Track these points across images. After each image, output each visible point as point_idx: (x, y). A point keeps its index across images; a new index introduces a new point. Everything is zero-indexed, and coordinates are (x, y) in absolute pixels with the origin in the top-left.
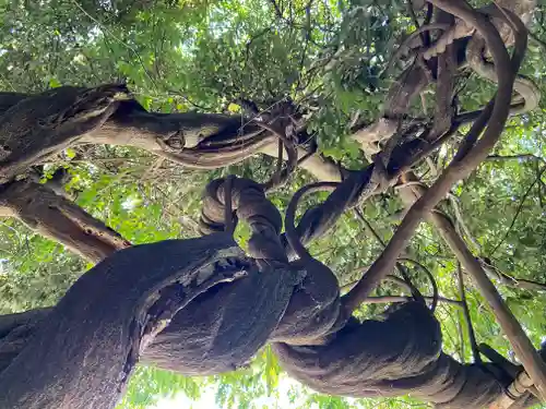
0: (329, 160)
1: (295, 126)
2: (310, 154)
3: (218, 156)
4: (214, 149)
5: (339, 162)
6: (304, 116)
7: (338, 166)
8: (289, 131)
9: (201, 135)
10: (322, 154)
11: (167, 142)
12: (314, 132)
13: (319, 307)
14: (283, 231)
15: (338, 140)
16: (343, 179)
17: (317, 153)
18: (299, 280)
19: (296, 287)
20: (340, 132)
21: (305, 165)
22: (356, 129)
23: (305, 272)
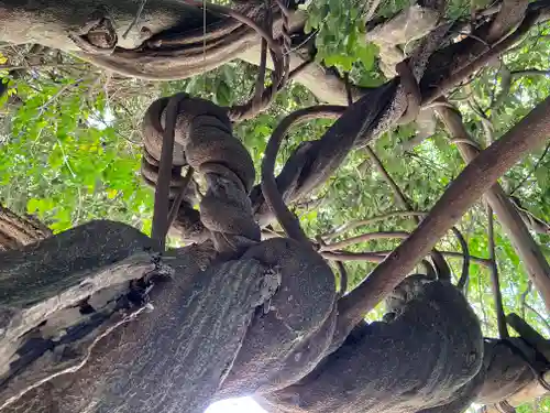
0: (333, 71)
1: (286, 18)
2: (308, 63)
3: (174, 63)
4: (168, 52)
5: (346, 74)
6: (300, 6)
7: (344, 80)
8: (277, 28)
9: (145, 29)
10: (323, 63)
11: (85, 37)
12: (313, 29)
13: (300, 338)
14: (258, 181)
15: (346, 42)
16: (350, 102)
17: (317, 62)
18: (266, 295)
19: (259, 309)
20: (349, 30)
21: (299, 79)
22: (373, 24)
23: (279, 278)
